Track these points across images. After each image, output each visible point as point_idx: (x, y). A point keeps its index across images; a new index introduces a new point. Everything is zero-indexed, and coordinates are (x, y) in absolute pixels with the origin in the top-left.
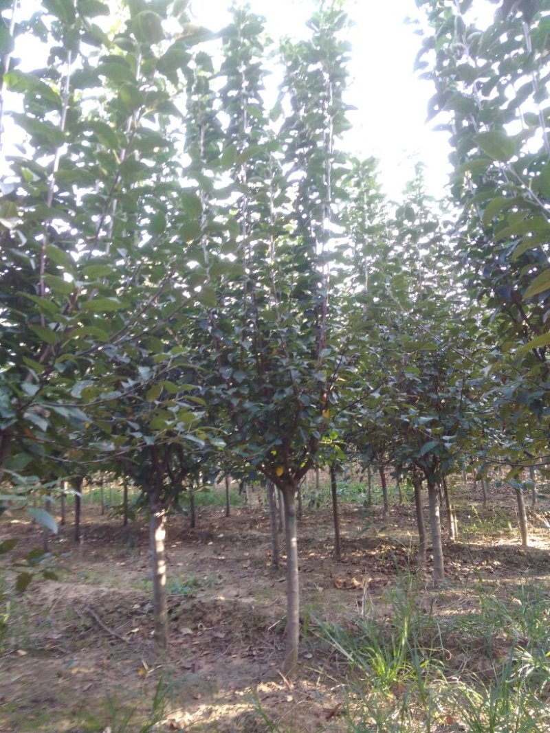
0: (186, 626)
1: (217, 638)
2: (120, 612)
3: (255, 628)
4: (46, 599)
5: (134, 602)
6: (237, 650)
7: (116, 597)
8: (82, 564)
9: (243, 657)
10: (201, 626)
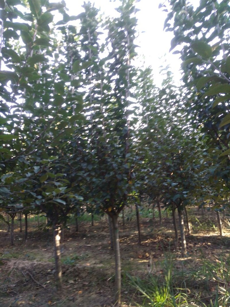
0: (71, 279)
1: (85, 285)
2: (42, 273)
3: (102, 280)
4: (10, 268)
5: (48, 268)
6: (94, 290)
7: (41, 266)
8: (27, 250)
9: (96, 293)
10: (78, 279)
